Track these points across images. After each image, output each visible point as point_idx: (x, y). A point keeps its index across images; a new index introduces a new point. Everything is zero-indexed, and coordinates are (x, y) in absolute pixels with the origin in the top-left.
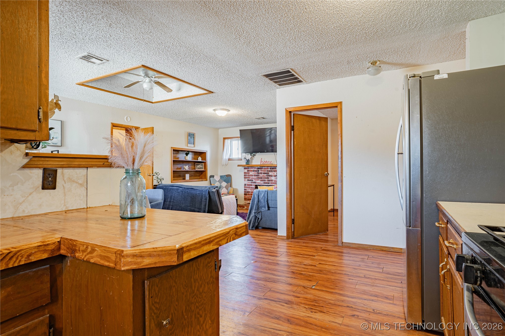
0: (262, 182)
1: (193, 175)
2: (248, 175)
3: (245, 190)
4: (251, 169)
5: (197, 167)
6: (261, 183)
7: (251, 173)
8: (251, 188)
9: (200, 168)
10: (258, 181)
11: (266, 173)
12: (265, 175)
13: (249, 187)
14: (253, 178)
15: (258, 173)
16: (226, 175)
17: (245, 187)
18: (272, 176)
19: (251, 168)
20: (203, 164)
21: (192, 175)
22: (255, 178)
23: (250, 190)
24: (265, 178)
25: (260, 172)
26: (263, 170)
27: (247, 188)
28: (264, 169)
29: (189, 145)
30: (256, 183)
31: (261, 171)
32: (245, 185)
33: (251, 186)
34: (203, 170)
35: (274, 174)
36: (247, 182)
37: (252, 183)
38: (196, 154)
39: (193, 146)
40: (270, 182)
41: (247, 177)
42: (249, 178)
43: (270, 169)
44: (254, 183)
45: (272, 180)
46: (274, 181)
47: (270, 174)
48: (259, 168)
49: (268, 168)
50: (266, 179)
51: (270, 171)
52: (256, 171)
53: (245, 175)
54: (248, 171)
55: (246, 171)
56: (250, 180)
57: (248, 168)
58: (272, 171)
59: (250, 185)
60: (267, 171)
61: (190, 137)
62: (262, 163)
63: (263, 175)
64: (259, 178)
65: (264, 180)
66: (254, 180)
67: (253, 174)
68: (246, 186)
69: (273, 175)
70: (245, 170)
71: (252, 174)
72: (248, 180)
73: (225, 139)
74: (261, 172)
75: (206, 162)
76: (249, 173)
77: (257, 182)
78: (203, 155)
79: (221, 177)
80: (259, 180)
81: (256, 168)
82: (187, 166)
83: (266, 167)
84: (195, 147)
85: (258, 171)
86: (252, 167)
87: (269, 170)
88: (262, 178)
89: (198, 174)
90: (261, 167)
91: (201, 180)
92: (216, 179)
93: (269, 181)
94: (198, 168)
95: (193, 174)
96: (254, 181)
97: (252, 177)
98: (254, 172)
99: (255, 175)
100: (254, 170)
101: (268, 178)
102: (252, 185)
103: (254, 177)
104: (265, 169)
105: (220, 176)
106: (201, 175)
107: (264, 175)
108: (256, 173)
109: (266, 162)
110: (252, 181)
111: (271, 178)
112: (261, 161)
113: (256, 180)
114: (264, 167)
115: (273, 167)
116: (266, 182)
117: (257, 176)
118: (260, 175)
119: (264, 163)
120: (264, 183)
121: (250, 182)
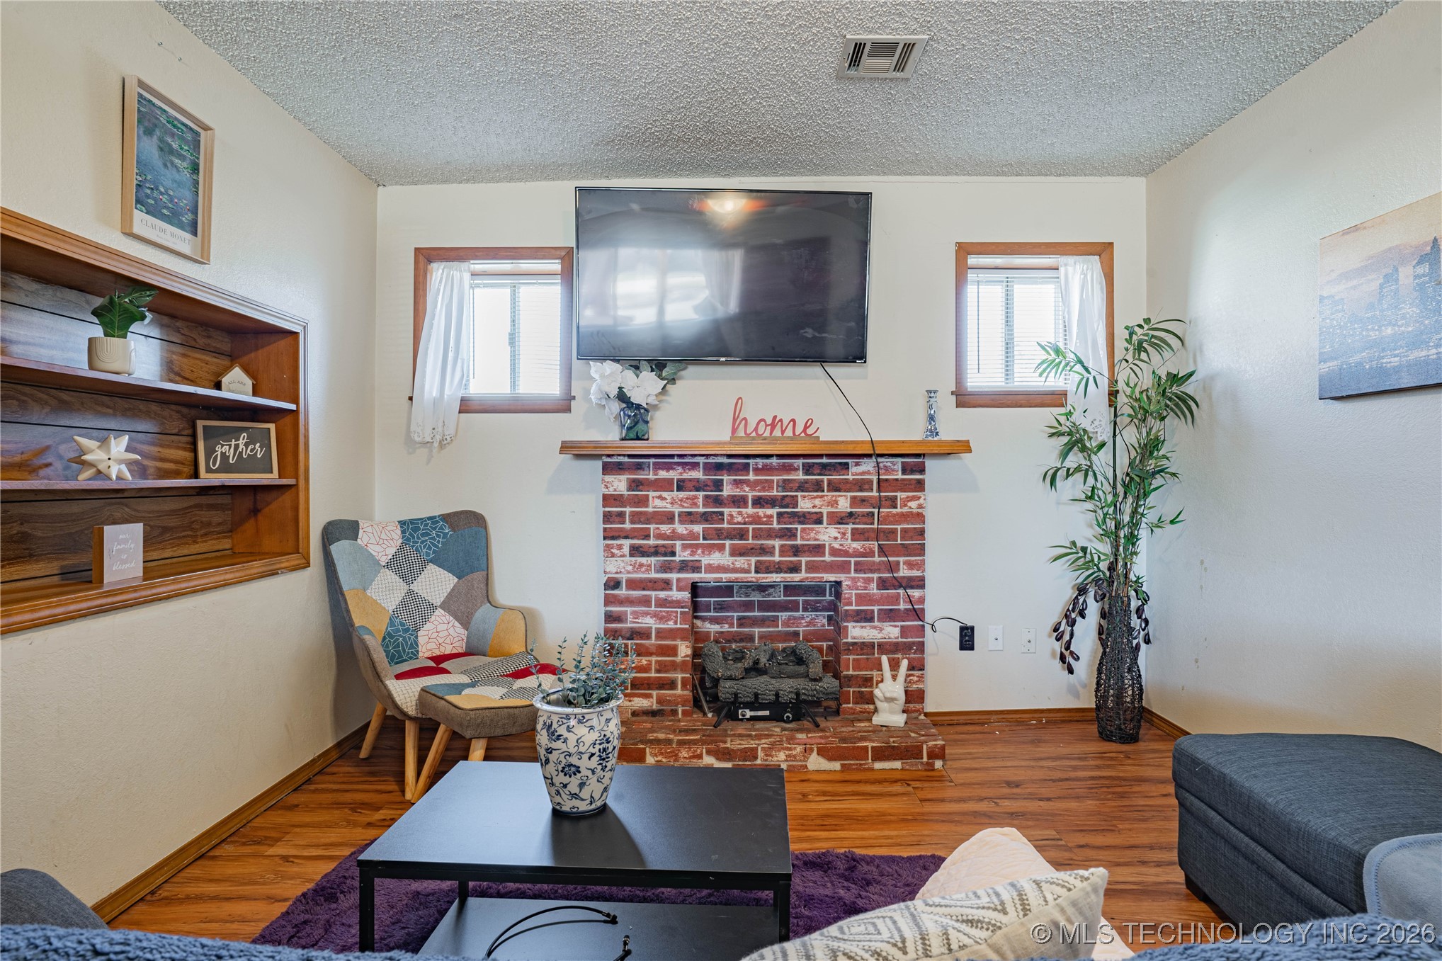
0: (740, 562)
1: (172, 522)
2: (635, 518)
3: (610, 618)
4: (663, 474)
5: (210, 452)
6: (735, 570)
7: (658, 502)
8: (662, 603)
9: (243, 465)
10: (716, 558)
11: (772, 502)
12: (770, 511)
13: (646, 601)
14: (675, 536)
15: (718, 501)
16: (446, 518)
17: (608, 601)
18: (819, 522)
19: (658, 467)
20: (272, 426)
21: (165, 529)
22: (693, 536)
23: (649, 622)
24: (771, 534)
25: (727, 491)
26: (751, 477)
27: (629, 609)
28: (757, 471)
29: (143, 223)
30: (696, 568)
31: (737, 483)
32: (613, 584)
33: (662, 594)
34: (272, 478)
35: (834, 503)
36: (623, 566)
37: (666, 568)
38: (202, 341)
39: (186, 249)
40: (804, 560)
41: (628, 526)
42: (647, 537)
43: (808, 469)
44: (684, 566)
45: (818, 549)
46: (834, 552)
47: (805, 504)
48: (719, 467)
49: (790, 469)
50: (777, 543)
51: (802, 487)
52: (698, 486)
53: (607, 517)
54: (635, 485)
55: (619, 484)
56: (656, 552)
57: (639, 467)
58: (818, 487)
59: (655, 581)
60: (785, 485)
61: (150, 147)
62: (741, 433)
63: (750, 510)
64: (720, 534)
65: (764, 551)
66: (685, 547)
67: (677, 510)
68: (623, 592)
69: (825, 511)
70: (608, 478)
71: (669, 508)
72: (636, 551)
73: (426, 257)
74: (737, 492)
75: (296, 413)
76: (644, 501)
77: (705, 561)
78: (264, 355)
79: (410, 528)
80: (721, 548)
81: (697, 464)
82: (119, 446)
83: (774, 461)
84: (201, 259)
85: (718, 485)
86: (665, 459)
87: (800, 476)
88: (742, 535)
89: (217, 517)
90: (736, 463)
91: (257, 566)
92: (373, 549)
93: (796, 551)
94: (226, 467)
95: (172, 513)
96: (682, 555)
97: (665, 528)
98: (682, 495)
99: (688, 517)
100: (685, 476)
101: (791, 534)
102: (666, 585)
103: (681, 529)
104: (767, 469)
105: (402, 523)
106: (249, 526)
107: (761, 512)
108: (700, 502)
109: (773, 426)
110: (665, 555)
111: (812, 535)
112: (735, 419)
113: (697, 546)
114: (760, 462)
115: (825, 460)
116: (777, 558)
117: (707, 521)
118: (731, 516)
119: (761, 431)
120: (757, 572)
121: (650, 566)
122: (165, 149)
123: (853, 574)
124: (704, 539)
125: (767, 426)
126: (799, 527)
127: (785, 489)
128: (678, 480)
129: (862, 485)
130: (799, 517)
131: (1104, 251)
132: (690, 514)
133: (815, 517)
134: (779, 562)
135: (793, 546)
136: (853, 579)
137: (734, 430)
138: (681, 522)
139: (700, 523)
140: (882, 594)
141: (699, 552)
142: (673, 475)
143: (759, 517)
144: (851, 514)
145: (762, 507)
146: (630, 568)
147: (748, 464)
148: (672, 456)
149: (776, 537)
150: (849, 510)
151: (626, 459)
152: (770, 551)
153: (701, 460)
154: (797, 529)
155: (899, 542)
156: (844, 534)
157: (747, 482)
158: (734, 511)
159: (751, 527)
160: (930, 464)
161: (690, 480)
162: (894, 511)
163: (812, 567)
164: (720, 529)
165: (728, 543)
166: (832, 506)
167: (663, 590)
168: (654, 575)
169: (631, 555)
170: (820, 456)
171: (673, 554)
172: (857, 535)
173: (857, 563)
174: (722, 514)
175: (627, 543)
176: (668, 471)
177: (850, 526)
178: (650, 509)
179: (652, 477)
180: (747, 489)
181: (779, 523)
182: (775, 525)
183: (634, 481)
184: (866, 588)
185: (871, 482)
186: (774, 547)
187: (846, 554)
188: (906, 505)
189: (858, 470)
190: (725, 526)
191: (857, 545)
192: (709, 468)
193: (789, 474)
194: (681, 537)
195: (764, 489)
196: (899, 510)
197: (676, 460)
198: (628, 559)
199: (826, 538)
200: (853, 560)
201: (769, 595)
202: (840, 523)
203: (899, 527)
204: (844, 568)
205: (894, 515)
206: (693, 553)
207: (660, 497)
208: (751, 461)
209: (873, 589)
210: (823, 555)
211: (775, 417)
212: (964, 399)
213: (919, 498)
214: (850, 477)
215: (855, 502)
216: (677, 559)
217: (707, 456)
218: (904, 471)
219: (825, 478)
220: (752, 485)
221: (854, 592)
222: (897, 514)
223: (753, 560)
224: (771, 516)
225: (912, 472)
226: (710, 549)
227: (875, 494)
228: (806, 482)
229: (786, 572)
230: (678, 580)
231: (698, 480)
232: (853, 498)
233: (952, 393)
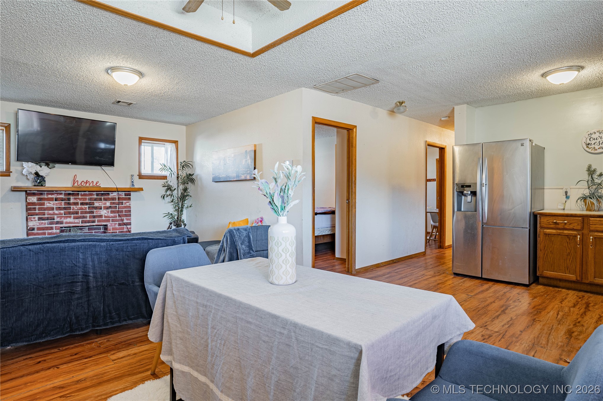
0: (76, 221)
2: (40, 209)
4: (50, 196)
6: (75, 223)
7: (48, 204)
8: (50, 234)
10: (68, 220)
11: (87, 204)
12: (86, 206)
13: (44, 234)
14: (54, 214)
15: (69, 204)
17: (28, 234)
18: (101, 209)
19: (48, 194)
22: (61, 214)
24: (86, 213)
25: (72, 201)
26: (80, 197)
27: (37, 236)
28: (82, 195)
30: (62, 223)
31: (75, 199)
32: (30, 229)
33: (50, 231)
35: (105, 204)
36: (35, 224)
37: (51, 223)
40: (96, 219)
41: (37, 211)
42: (44, 215)
43: (97, 195)
44: (57, 223)
45: (101, 216)
46: (105, 217)
47: (97, 204)
48: (69, 194)
49: (92, 195)
50: (88, 215)
51: (96, 199)
52: (62, 200)
53: (28, 209)
55: (34, 199)
56: (48, 219)
57: (41, 194)
58: (101, 199)
59: (47, 228)
60: (91, 199)
62: (76, 184)
63: (80, 206)
64: (69, 213)
65: (84, 217)
66: (58, 217)
67: (55, 206)
68: (36, 231)
69: (103, 206)
70: (29, 197)
71: (52, 206)
72: (40, 219)
74: (75, 201)
76: (43, 204)
77: (65, 221)
80: (70, 217)
81: (62, 193)
83: (87, 193)
85: (69, 199)
86: (51, 192)
87: (95, 197)
88: (77, 213)
90: (75, 193)
93: (94, 217)
96: (57, 219)
97: (51, 212)
98: (56, 202)
99: (59, 209)
100: (58, 197)
101: (93, 212)
102: (52, 228)
103: (56, 212)
104: (85, 195)
107: (83, 206)
108: (63, 204)
109: (86, 183)
110: (51, 220)
111: (99, 212)
112: (74, 181)
113: (62, 217)
114: (83, 193)
115: (102, 192)
116: (88, 219)
117: (65, 209)
118: (74, 208)
119: (82, 184)
120: (82, 223)
121: (45, 223)
123: (111, 222)
124: (64, 214)
125: (84, 183)
126: (95, 210)
127: (90, 200)
128: (55, 198)
129: (113, 199)
130: (95, 208)
131: (176, 142)
132: (59, 207)
133: (100, 208)
134: (89, 220)
135: (93, 216)
136: (111, 224)
137: (74, 184)
138: (56, 210)
139: (63, 210)
140: (119, 227)
141: (63, 218)
142: (54, 196)
143: (82, 208)
144: (110, 207)
145: (83, 205)
146: (38, 224)
147: (79, 193)
148: (53, 191)
149: (88, 213)
150: (110, 206)
151: (36, 192)
152: (86, 217)
153: (63, 192)
154: (94, 211)
155: (124, 213)
156: (108, 212)
157: (79, 198)
158: (74, 207)
159: (80, 211)
160: (132, 193)
161: (60, 198)
162: (122, 205)
163: (99, 221)
164: (70, 212)
165: (72, 215)
166: (105, 205)
167: (50, 230)
168: (47, 226)
169: (38, 220)
170: (101, 191)
171: (54, 219)
172: (112, 212)
173: (112, 220)
174: (70, 207)
175: (37, 217)
176: (52, 195)
177: (110, 210)
178: (45, 207)
179: (46, 197)
180: (78, 200)
181: (89, 209)
182: (87, 210)
183: (39, 198)
184: (115, 226)
185: (116, 198)
186: (87, 216)
187: (109, 217)
188: (126, 204)
189: (112, 195)
190: (71, 211)
191: (112, 215)
192: (65, 194)
193: (92, 196)
194: (56, 214)
195: (84, 200)
196: (124, 205)
197: (54, 192)
198: (37, 221)
199: (103, 213)
200: (111, 219)
201: (83, 231)
202: (107, 209)
203: (124, 210)
204: (108, 221)
205: (123, 207)
206: (61, 219)
207: (49, 203)
208: (80, 193)
209: (117, 226)
210: (102, 218)
211: (87, 181)
212: (141, 177)
213: (129, 202)
214: (110, 197)
215: (111, 203)
216: (55, 221)
217: (65, 191)
218: (125, 195)
219: (103, 197)
220: (80, 199)
221: (111, 227)
222: (123, 206)
223: (81, 220)
224: (86, 208)
225: (127, 196)
226: (67, 217)
227: (117, 201)
228: (97, 198)
229: (91, 223)
230: (55, 227)
231: (62, 198)
232: (111, 202)
233: (138, 175)
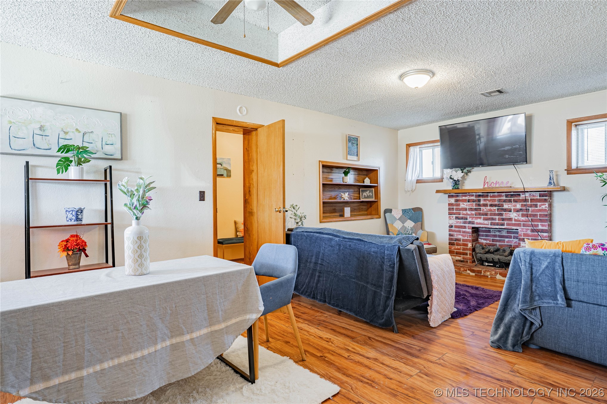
0: (486, 222)
1: (356, 208)
2: (457, 209)
3: (450, 235)
4: (464, 198)
5: (362, 195)
6: (484, 224)
7: (462, 205)
8: (464, 232)
9: (368, 197)
10: (479, 221)
11: (495, 205)
12: (495, 208)
13: (460, 231)
14: (467, 214)
15: (479, 205)
16: (413, 209)
17: (450, 231)
18: (510, 211)
19: (463, 196)
20: (373, 189)
21: (355, 209)
22: (472, 214)
23: (460, 237)
24: (495, 215)
25: (482, 202)
26: (489, 198)
27: (455, 233)
28: (491, 197)
29: (349, 157)
30: (473, 223)
31: (485, 200)
32: (451, 226)
33: (464, 230)
34: (373, 199)
36: (454, 222)
37: (465, 223)
38: (361, 173)
39: (356, 159)
40: (506, 222)
41: (455, 211)
42: (460, 214)
43: (507, 196)
44: (470, 223)
45: (510, 219)
46: (515, 220)
47: (506, 206)
48: (479, 196)
49: (501, 196)
50: (497, 217)
51: (505, 201)
52: (474, 201)
53: (449, 209)
54: (457, 201)
55: (452, 201)
56: (462, 218)
57: (457, 196)
58: (510, 201)
59: (462, 226)
60: (500, 200)
61: (350, 144)
62: (486, 186)
63: (489, 208)
64: (480, 214)
65: (493, 219)
66: (470, 217)
67: (468, 207)
68: (453, 229)
69: (512, 208)
70: (450, 199)
71: (466, 207)
72: (457, 218)
73: (409, 146)
74: (485, 203)
75: (378, 186)
76: (459, 205)
77: (476, 221)
78: (372, 175)
79: (404, 211)
80: (480, 218)
81: (474, 195)
82: (347, 194)
83: (496, 194)
84: (359, 160)
85: (479, 201)
86: (465, 194)
87: (504, 198)
88: (486, 214)
89: (364, 207)
90: (484, 194)
91: (369, 217)
92: (395, 215)
93: (503, 219)
94: (365, 198)
95: (356, 206)
97: (464, 212)
98: (469, 203)
99: (471, 209)
100: (470, 198)
101: (502, 215)
102: (465, 227)
103: (469, 212)
104: (494, 196)
105: (402, 210)
106: (370, 209)
107: (492, 208)
108: (474, 205)
109: (496, 184)
110: (465, 219)
111: (508, 215)
112: (484, 183)
113: (473, 217)
114: (492, 194)
115: (512, 193)
116: (497, 221)
117: (476, 210)
118: (483, 209)
119: (492, 185)
120: (491, 225)
121: (461, 222)
122: (353, 143)
123: (522, 227)
124: (475, 215)
125: (494, 184)
126: (504, 213)
127: (499, 202)
128: (468, 199)
129: (526, 200)
130: (504, 210)
132: (471, 208)
133: (509, 210)
134: (498, 223)
135: (502, 218)
136: (522, 229)
137: (484, 185)
138: (469, 211)
139: (474, 211)
140: (532, 234)
141: (474, 219)
142: (467, 198)
143: (491, 209)
144: (521, 209)
145: (492, 207)
146: (455, 222)
147: (488, 195)
148: (466, 193)
149: (497, 215)
150: (520, 208)
151: (454, 194)
152: (495, 219)
153: (474, 194)
154: (503, 213)
155: (538, 218)
156: (519, 215)
157: (488, 200)
158: (484, 208)
159: (489, 212)
160: (555, 194)
161: (471, 199)
162: (536, 208)
163: (508, 224)
164: (480, 213)
165: (482, 216)
166: (515, 207)
167: (464, 228)
168: (462, 225)
169: (456, 219)
170: (511, 192)
171: (467, 219)
172: (523, 215)
173: (523, 224)
174: (480, 209)
175: (454, 216)
176: (465, 197)
177: (521, 213)
178: (460, 207)
179: (461, 199)
180: (488, 202)
181: (497, 211)
182: (497, 212)
183: (456, 200)
184: (526, 232)
185: (528, 200)
186: (496, 218)
187: (519, 221)
188: (541, 207)
189: (522, 196)
190: (482, 212)
191: (523, 219)
192: (476, 196)
193: (500, 197)
194: (469, 215)
195: (493, 202)
196: (538, 208)
197: (468, 194)
198: (455, 220)
199: (513, 216)
200: (522, 223)
201: (502, 233)
202: (517, 212)
203: (538, 213)
204: (519, 225)
205: (536, 210)
206: (472, 219)
207: (463, 204)
208: (489, 194)
209: (529, 232)
210: (512, 221)
211: (497, 181)
212: (570, 171)
213: (546, 204)
214: (521, 198)
215: (522, 205)
216: (468, 220)
217: (476, 193)
218: (540, 196)
219: (512, 198)
220: (489, 201)
221: (523, 233)
222: (537, 209)
223: (490, 221)
224: (495, 210)
225: (543, 196)
226: (477, 218)
227: (529, 203)
228: (506, 200)
229: (500, 225)
230: (468, 226)
231: (473, 199)
232: (522, 204)
233: (565, 170)
